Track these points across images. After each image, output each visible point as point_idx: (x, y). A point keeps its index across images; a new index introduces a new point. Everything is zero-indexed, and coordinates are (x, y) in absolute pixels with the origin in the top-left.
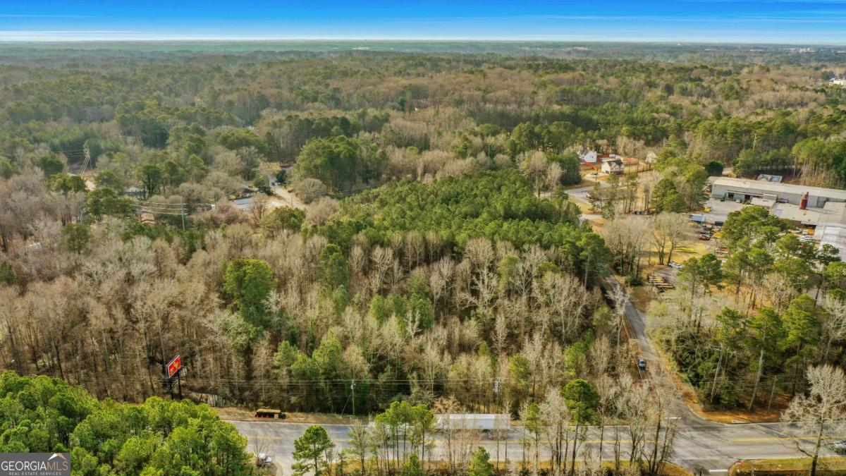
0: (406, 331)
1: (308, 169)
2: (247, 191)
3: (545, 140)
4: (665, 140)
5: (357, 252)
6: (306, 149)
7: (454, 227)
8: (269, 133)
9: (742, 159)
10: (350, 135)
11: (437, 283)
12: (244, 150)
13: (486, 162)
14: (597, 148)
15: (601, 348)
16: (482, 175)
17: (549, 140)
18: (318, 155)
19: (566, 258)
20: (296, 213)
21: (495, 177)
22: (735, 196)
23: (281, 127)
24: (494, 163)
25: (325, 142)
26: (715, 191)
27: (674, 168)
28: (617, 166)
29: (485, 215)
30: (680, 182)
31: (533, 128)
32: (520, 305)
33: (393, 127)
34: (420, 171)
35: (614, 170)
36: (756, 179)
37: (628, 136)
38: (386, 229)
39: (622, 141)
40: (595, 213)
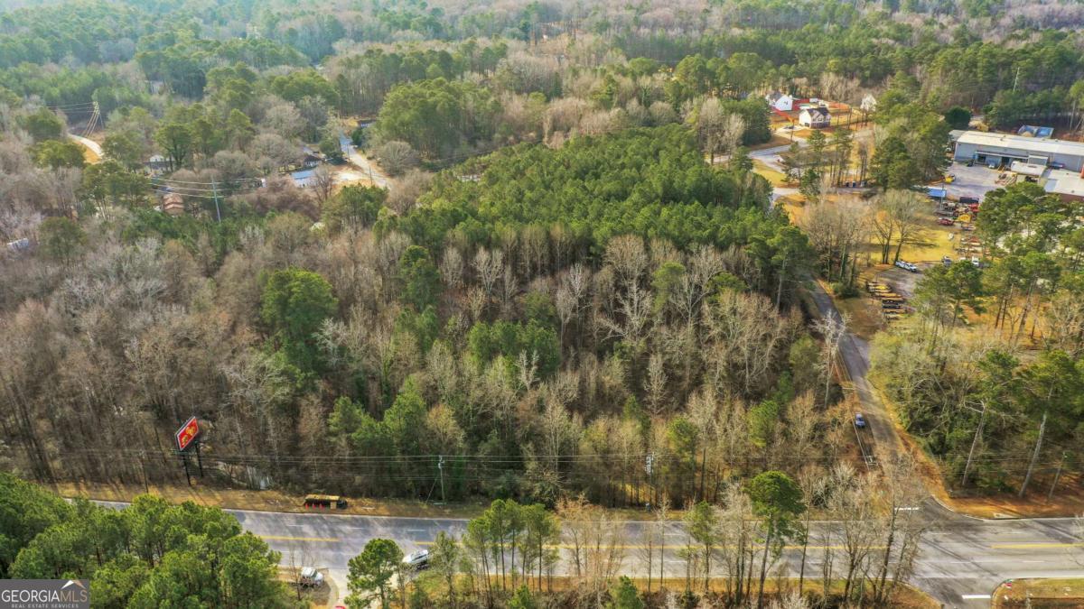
0: (518, 381)
1: (391, 127)
2: (310, 159)
3: (721, 80)
4: (889, 77)
5: (452, 255)
6: (391, 96)
7: (591, 216)
8: (341, 76)
9: (998, 104)
10: (451, 77)
11: (564, 301)
12: (306, 101)
13: (639, 113)
14: (793, 90)
15: (803, 408)
16: (632, 135)
17: (727, 80)
18: (405, 105)
19: (752, 264)
20: (372, 194)
21: (651, 137)
22: (987, 159)
23: (358, 66)
24: (650, 114)
25: (416, 87)
26: (959, 152)
27: (902, 121)
28: (821, 117)
29: (635, 196)
30: (912, 141)
31: (704, 63)
32: (685, 335)
33: (512, 64)
34: (547, 128)
35: (817, 122)
36: (1016, 133)
37: (837, 73)
38: (495, 219)
39: (828, 80)
40: (790, 186)
